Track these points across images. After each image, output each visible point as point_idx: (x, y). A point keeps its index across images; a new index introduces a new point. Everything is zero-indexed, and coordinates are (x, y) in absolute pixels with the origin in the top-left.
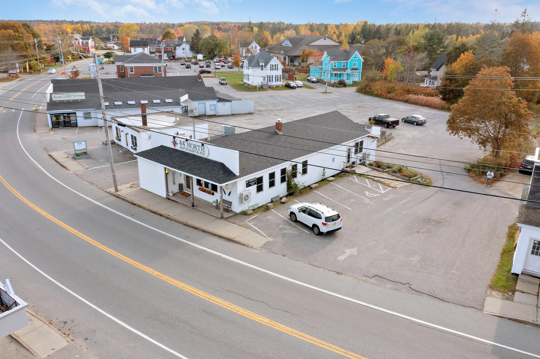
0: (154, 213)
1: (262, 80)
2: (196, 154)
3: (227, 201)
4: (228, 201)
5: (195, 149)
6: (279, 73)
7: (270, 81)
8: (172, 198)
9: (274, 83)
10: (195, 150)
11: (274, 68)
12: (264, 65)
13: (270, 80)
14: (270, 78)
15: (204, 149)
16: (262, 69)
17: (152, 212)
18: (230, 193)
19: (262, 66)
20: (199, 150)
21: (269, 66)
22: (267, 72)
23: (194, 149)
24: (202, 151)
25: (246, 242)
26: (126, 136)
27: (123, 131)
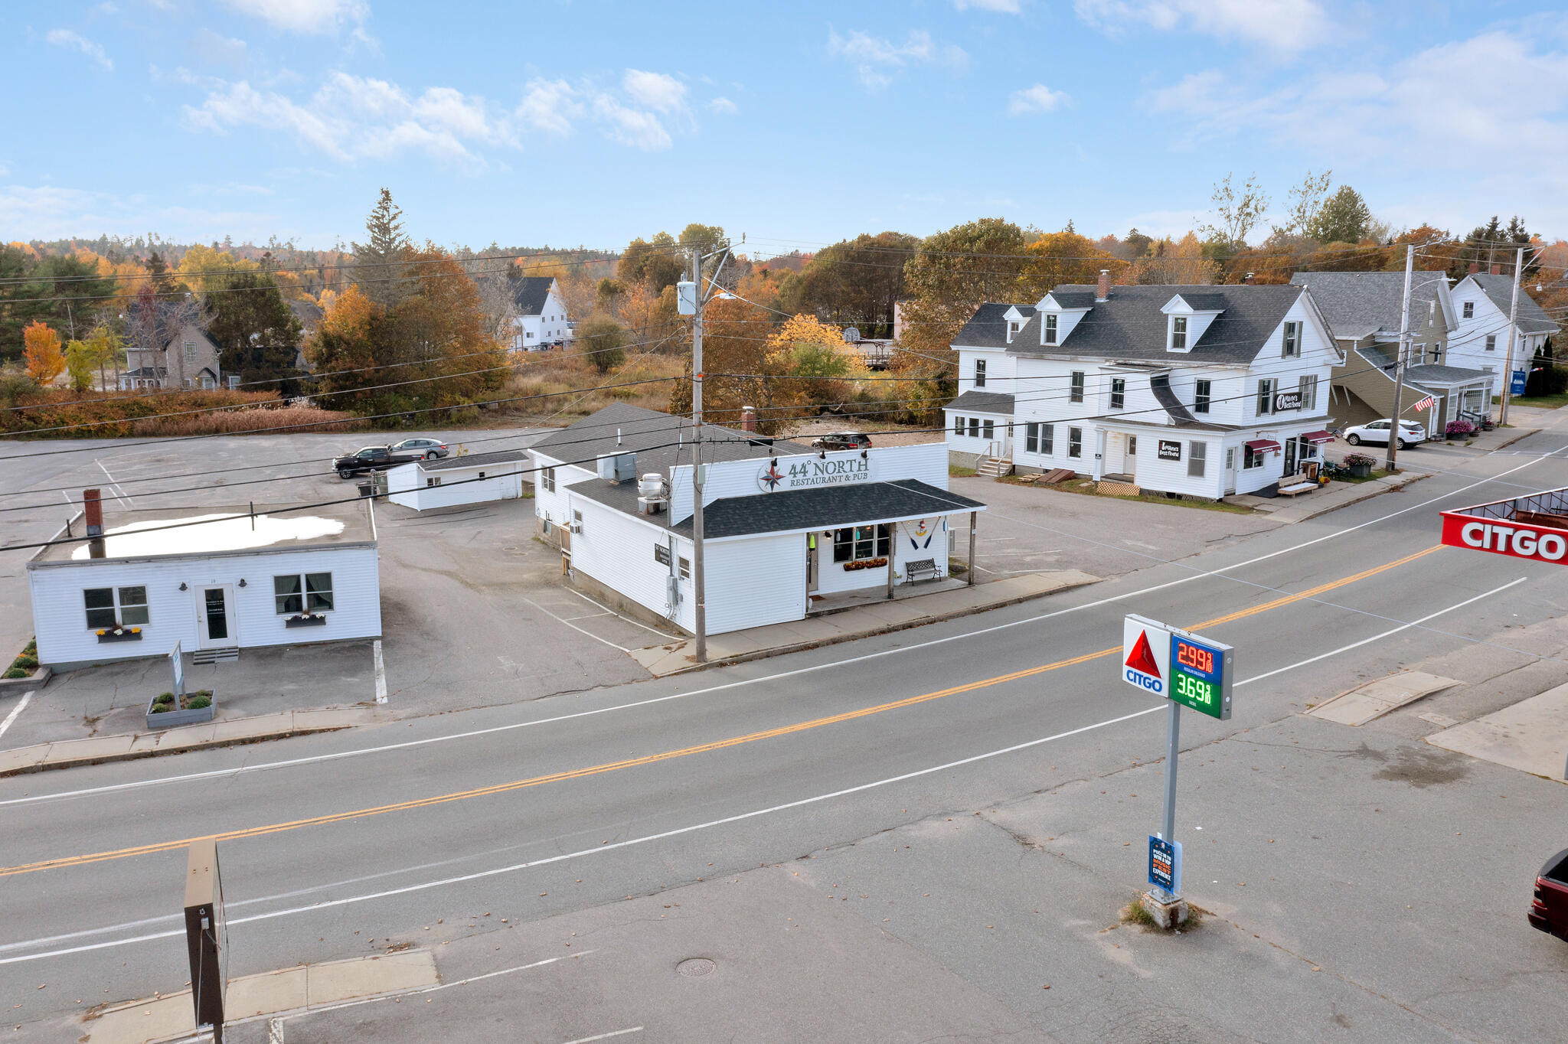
2: (844, 483)
3: (923, 561)
4: (926, 561)
5: (839, 472)
8: (819, 610)
10: (839, 474)
15: (866, 465)
18: (929, 540)
20: (851, 471)
23: (835, 474)
24: (859, 470)
26: (215, 599)
27: (183, 587)
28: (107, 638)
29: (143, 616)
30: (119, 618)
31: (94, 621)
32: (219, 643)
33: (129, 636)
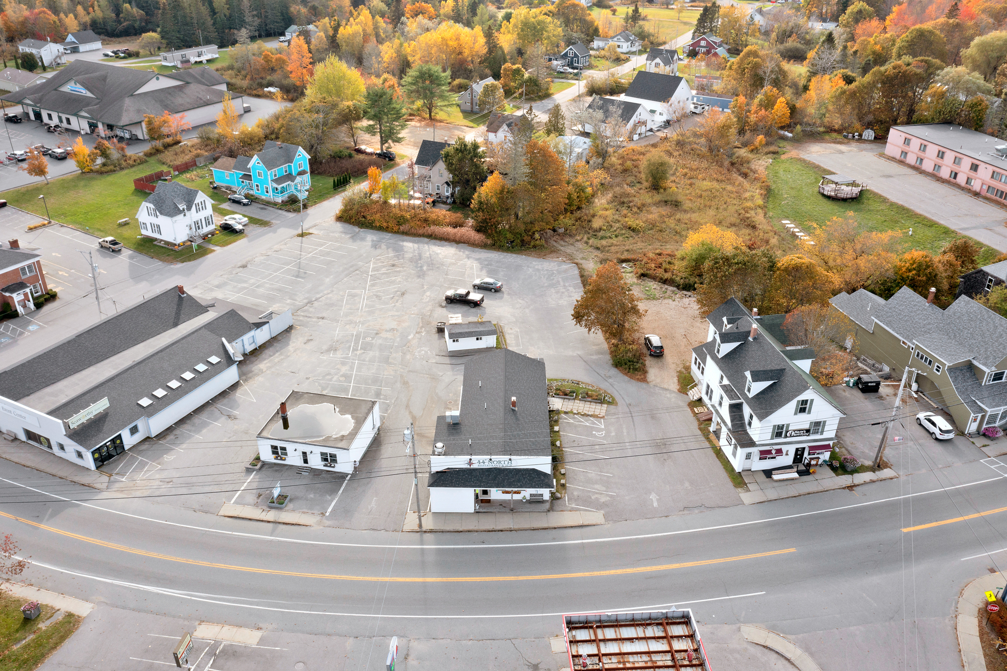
0: (492, 531)
1: (187, 231)
2: (500, 467)
3: (538, 494)
6: (209, 211)
7: (199, 229)
8: (481, 510)
9: (206, 230)
10: (499, 464)
11: (201, 207)
12: (185, 207)
13: (199, 227)
14: (197, 224)
15: (511, 462)
16: (185, 215)
17: (489, 531)
19: (184, 210)
20: (504, 464)
21: (194, 206)
22: (193, 215)
24: (508, 464)
25: (594, 523)
26: (304, 454)
27: (296, 450)
28: (276, 458)
29: (286, 454)
30: (280, 453)
31: (274, 453)
32: (306, 465)
33: (281, 459)
